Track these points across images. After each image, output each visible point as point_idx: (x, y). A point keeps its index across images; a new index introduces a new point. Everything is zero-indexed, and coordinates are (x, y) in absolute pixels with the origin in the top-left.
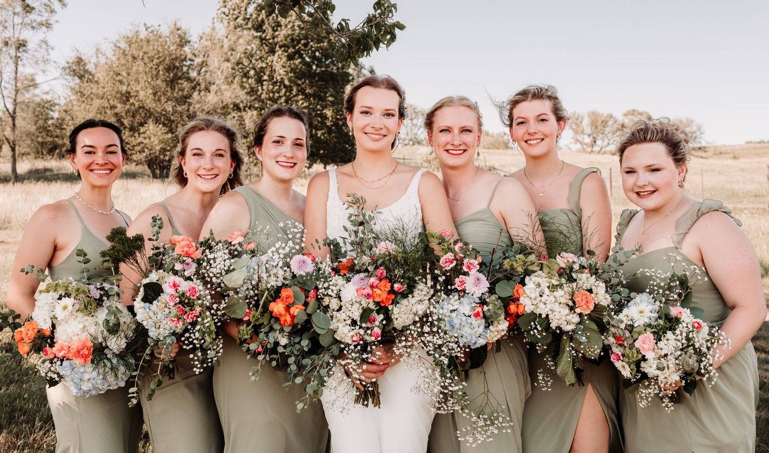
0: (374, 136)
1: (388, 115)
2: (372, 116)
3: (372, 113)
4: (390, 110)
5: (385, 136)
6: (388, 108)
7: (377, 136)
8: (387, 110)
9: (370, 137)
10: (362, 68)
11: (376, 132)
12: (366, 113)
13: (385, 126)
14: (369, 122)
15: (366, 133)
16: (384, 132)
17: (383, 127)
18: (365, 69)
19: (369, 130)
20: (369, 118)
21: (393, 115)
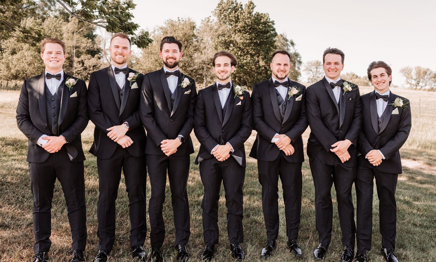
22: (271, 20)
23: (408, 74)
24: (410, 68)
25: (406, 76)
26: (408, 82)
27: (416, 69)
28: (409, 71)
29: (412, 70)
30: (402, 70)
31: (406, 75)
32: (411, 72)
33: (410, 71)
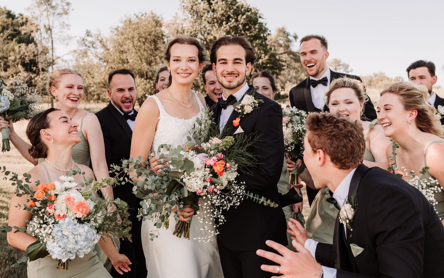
0: (183, 75)
1: (192, 60)
2: (181, 62)
3: (180, 60)
4: (192, 57)
5: (191, 74)
6: (191, 56)
7: (185, 75)
8: (190, 58)
9: (181, 76)
10: (288, 35)
11: (184, 72)
12: (177, 60)
13: (190, 68)
14: (178, 66)
15: (178, 73)
16: (189, 71)
17: (188, 68)
18: (291, 36)
19: (179, 71)
20: (179, 64)
21: (194, 61)
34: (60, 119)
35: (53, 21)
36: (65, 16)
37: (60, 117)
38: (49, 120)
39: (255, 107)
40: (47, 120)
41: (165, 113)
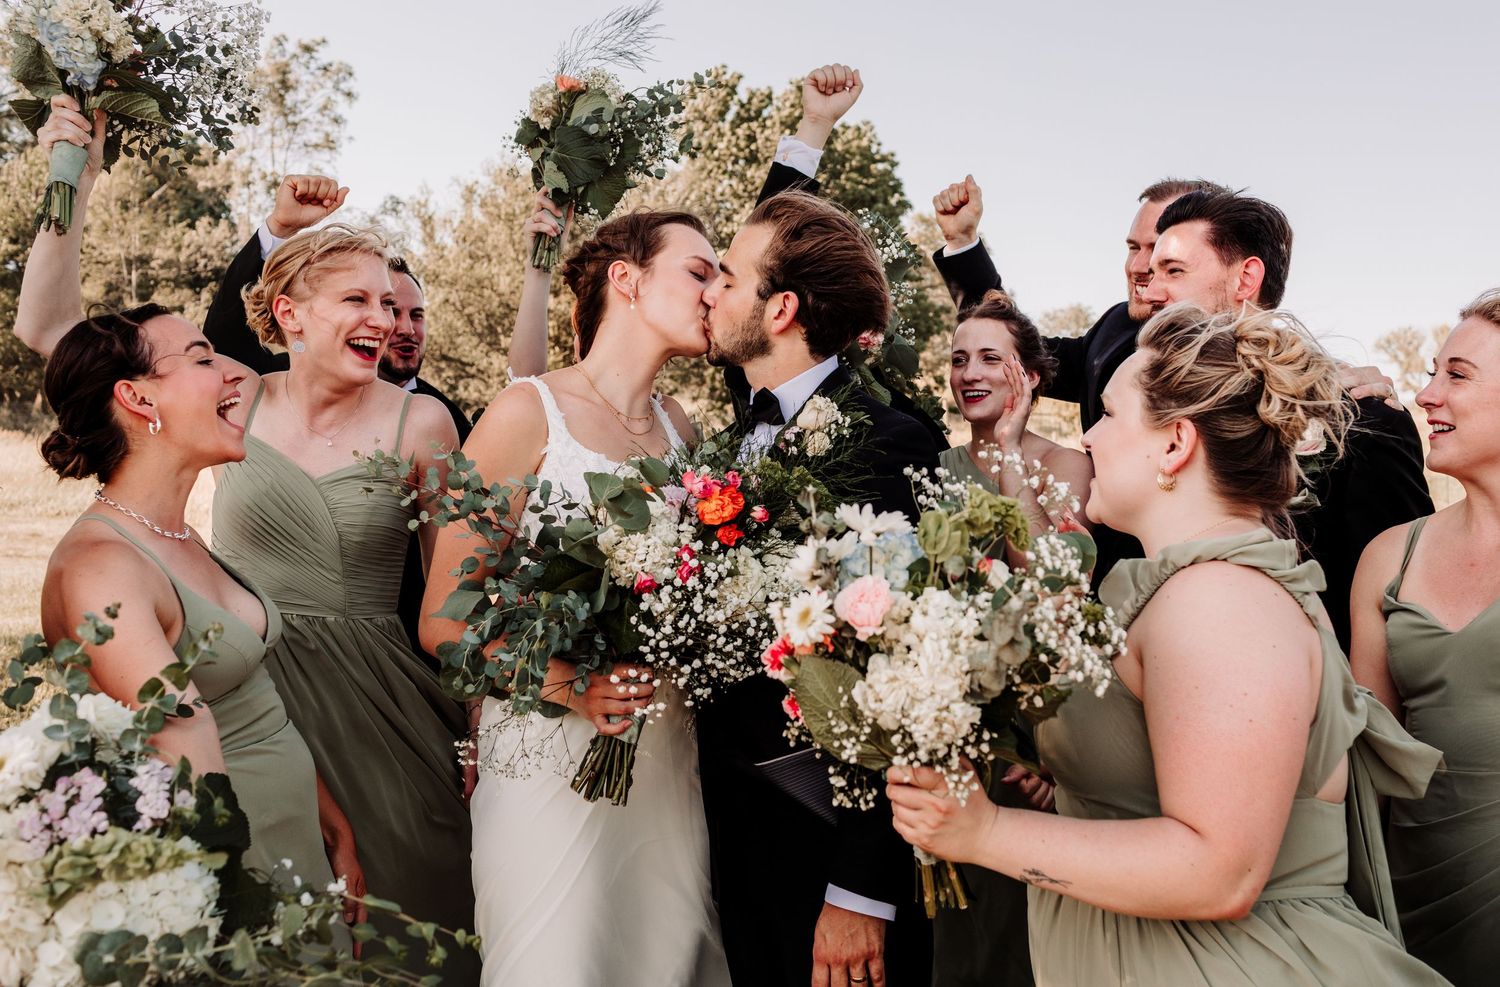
22: (884, 150)
23: (1408, 354)
24: (1414, 333)
25: (1401, 363)
26: (1408, 384)
27: (1436, 335)
28: (1410, 343)
29: (1424, 338)
30: (1383, 342)
31: (1402, 356)
32: (1417, 349)
33: (1415, 343)
34: (188, 349)
35: (285, 162)
36: (325, 155)
37: (187, 343)
38: (147, 348)
39: (840, 439)
40: (139, 349)
41: (565, 435)
